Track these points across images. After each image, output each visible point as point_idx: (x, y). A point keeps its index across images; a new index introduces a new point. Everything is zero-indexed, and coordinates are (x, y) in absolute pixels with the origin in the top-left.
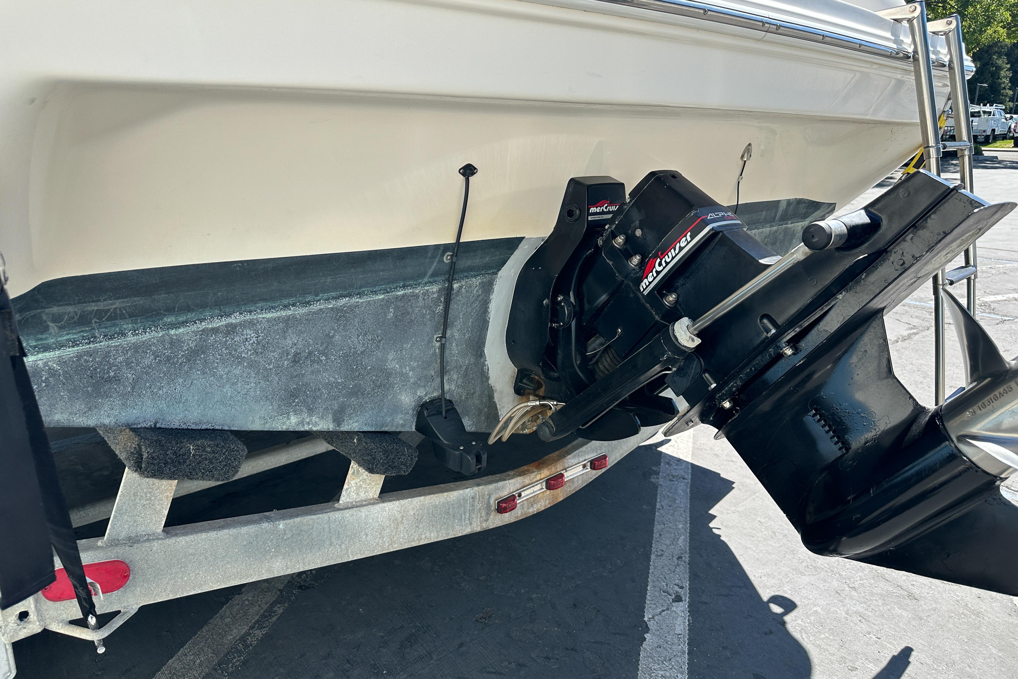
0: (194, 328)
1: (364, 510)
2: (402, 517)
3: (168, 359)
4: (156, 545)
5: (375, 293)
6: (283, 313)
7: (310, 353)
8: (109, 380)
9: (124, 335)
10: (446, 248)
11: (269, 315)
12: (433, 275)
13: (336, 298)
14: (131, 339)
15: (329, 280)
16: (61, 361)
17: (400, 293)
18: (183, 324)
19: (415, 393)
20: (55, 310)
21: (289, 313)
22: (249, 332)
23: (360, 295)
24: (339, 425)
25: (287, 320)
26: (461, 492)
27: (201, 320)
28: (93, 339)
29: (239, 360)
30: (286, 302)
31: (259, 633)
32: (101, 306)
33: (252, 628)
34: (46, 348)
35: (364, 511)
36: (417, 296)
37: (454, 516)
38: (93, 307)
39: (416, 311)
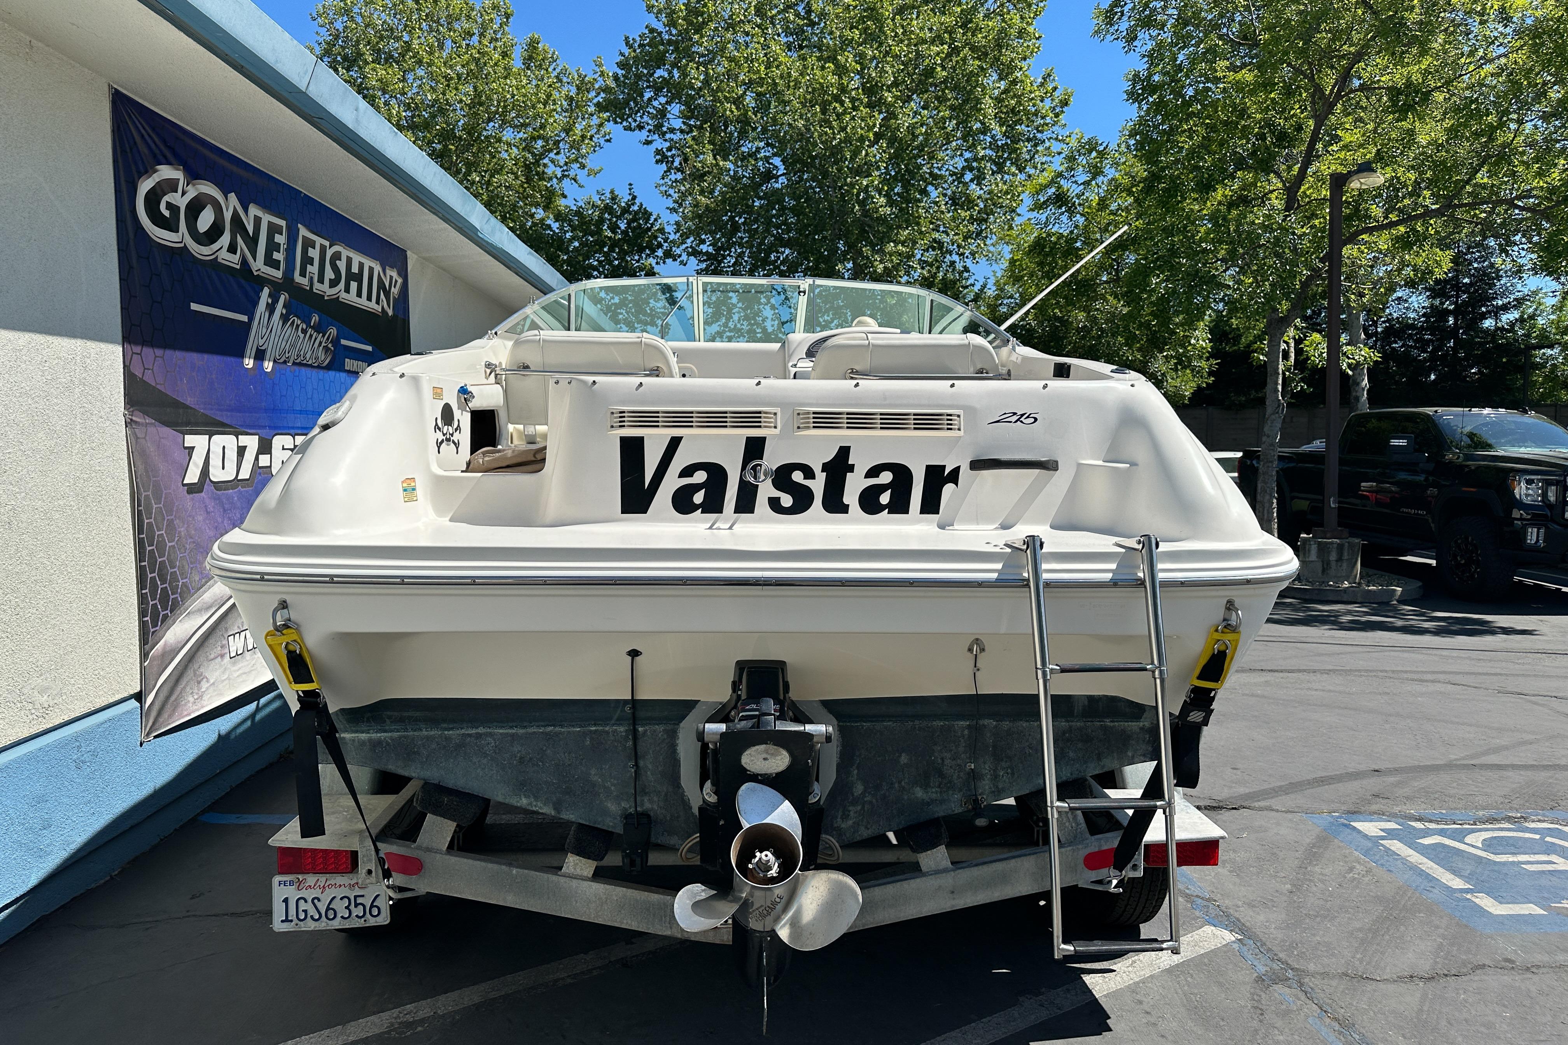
0: (458, 732)
1: (574, 881)
2: (606, 898)
3: (445, 747)
4: (438, 856)
5: (573, 726)
6: (510, 731)
7: (531, 759)
8: (414, 753)
9: (421, 730)
10: (625, 702)
11: (501, 731)
12: (617, 720)
13: (545, 726)
14: (425, 733)
15: (538, 714)
16: (391, 738)
17: (594, 728)
18: (452, 729)
19: (619, 804)
20: (388, 713)
21: (514, 731)
22: (490, 739)
23: (562, 726)
24: (559, 813)
25: (513, 735)
26: (662, 896)
27: (462, 729)
28: (406, 730)
29: (485, 755)
30: (511, 724)
31: (569, 981)
32: (410, 714)
33: (569, 976)
34: (385, 731)
35: (574, 883)
36: (607, 733)
37: (654, 915)
38: (406, 714)
39: (609, 742)
